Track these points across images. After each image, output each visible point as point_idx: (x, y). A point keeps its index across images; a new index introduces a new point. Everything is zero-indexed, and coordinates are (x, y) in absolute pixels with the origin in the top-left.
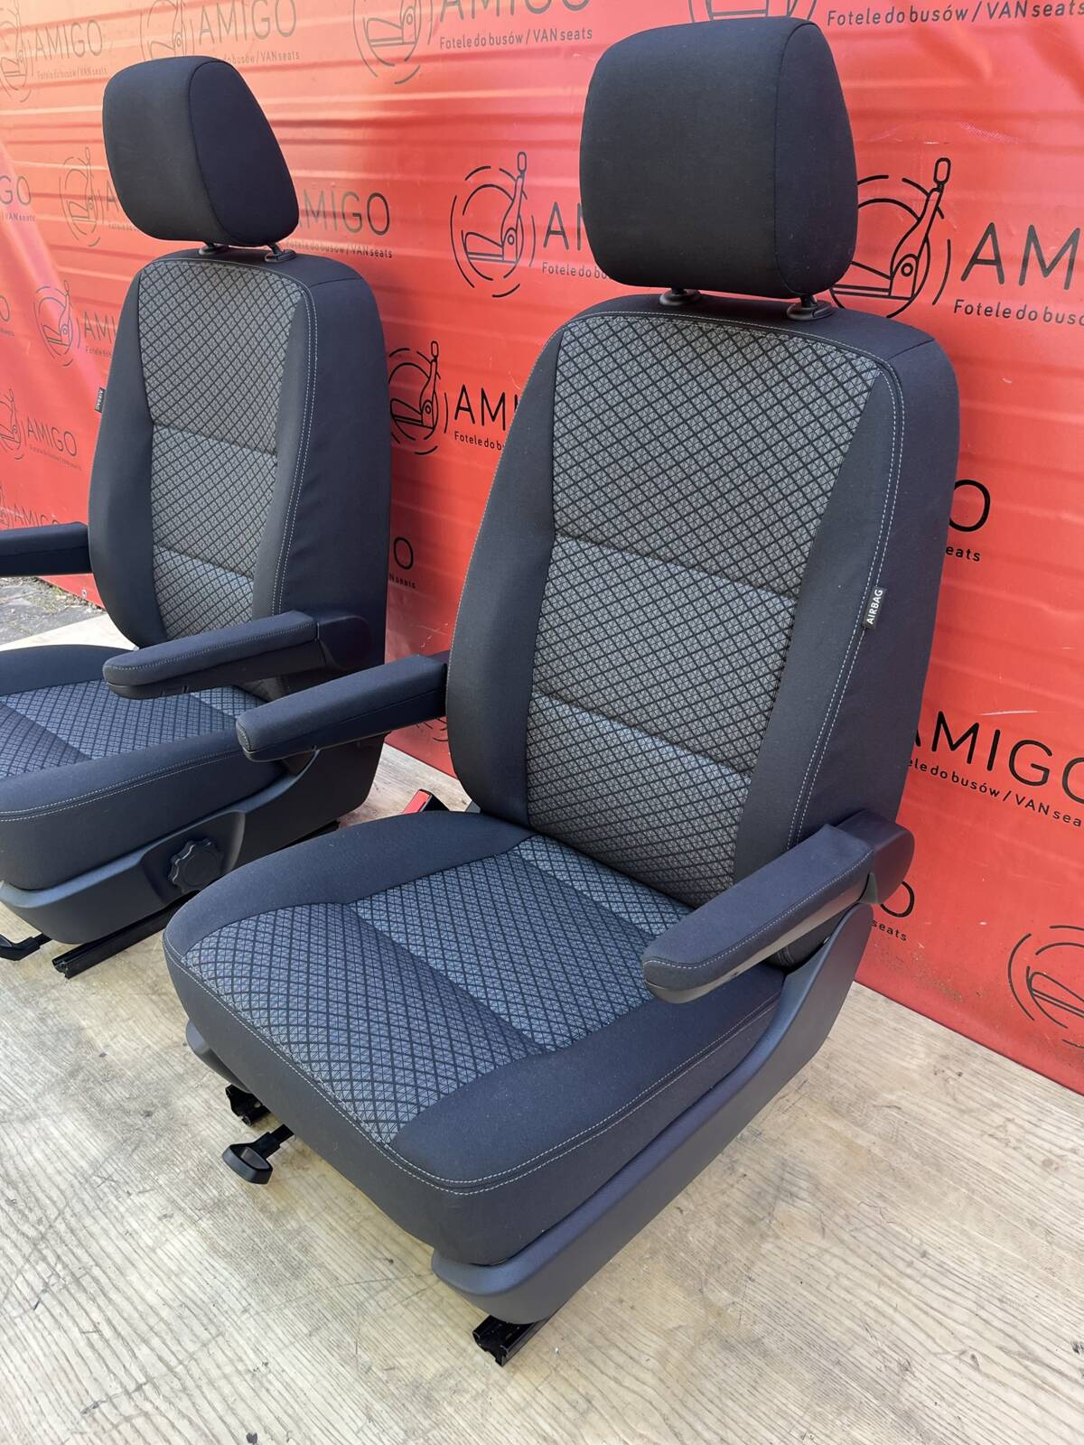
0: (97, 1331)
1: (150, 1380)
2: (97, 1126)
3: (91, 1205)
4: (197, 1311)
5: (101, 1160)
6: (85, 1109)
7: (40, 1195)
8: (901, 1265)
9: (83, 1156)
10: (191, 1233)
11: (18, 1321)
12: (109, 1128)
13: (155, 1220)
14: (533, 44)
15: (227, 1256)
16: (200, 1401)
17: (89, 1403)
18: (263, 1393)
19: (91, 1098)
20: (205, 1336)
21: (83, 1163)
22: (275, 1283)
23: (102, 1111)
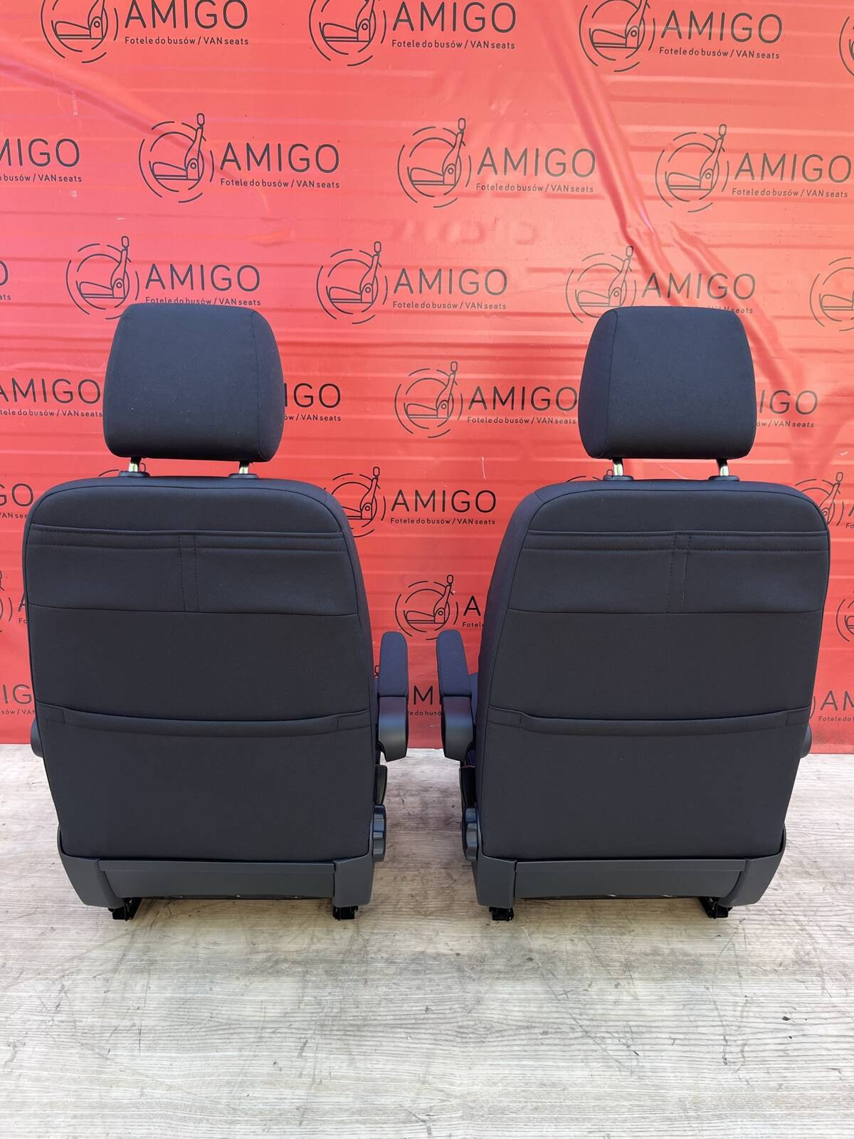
0: (674, 1039)
1: (724, 1035)
2: (518, 980)
3: (580, 1006)
4: (694, 1003)
5: (548, 989)
6: (497, 978)
7: (550, 1020)
8: (838, 831)
9: (537, 994)
10: (637, 982)
11: (641, 1064)
12: (525, 976)
13: (615, 990)
14: (464, 308)
15: (666, 979)
16: (750, 1025)
17: (722, 1060)
18: (763, 1005)
19: (492, 973)
20: (713, 1007)
21: (542, 996)
22: (699, 972)
23: (507, 973)
